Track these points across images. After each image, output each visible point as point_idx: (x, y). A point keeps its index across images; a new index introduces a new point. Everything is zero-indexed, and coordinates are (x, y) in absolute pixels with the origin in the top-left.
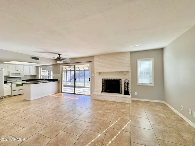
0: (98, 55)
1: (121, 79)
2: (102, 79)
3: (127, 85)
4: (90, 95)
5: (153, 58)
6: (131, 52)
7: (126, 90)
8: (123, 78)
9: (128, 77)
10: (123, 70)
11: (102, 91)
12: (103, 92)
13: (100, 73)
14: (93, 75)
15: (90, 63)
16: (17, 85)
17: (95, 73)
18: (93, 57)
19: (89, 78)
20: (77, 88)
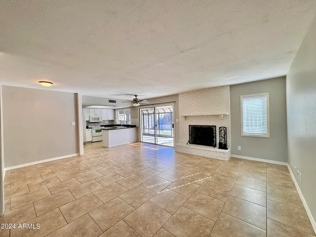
0: (183, 93)
1: (215, 126)
2: (190, 126)
3: (224, 135)
4: (174, 147)
5: (268, 94)
6: (231, 86)
7: (222, 142)
8: (218, 124)
9: (227, 123)
10: (218, 113)
11: (189, 141)
12: (190, 143)
13: (186, 117)
14: (177, 121)
15: (173, 104)
16: (97, 131)
17: (180, 117)
18: (177, 95)
19: (173, 125)
20: (158, 138)
